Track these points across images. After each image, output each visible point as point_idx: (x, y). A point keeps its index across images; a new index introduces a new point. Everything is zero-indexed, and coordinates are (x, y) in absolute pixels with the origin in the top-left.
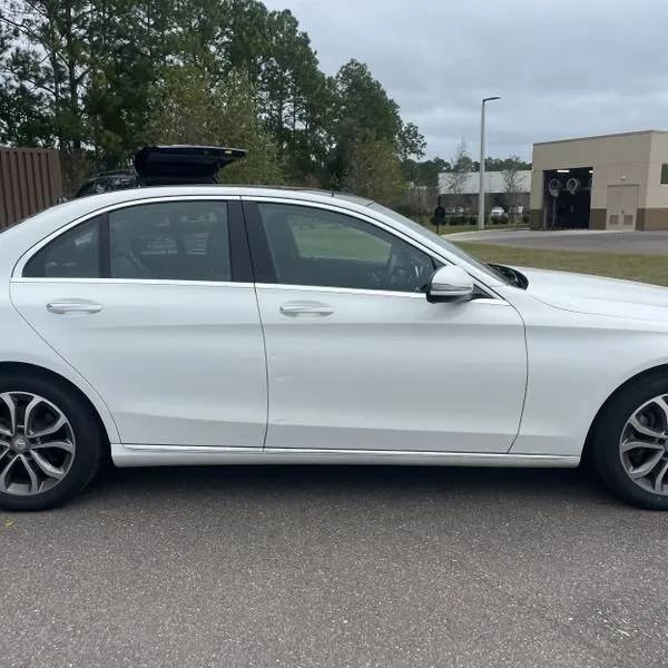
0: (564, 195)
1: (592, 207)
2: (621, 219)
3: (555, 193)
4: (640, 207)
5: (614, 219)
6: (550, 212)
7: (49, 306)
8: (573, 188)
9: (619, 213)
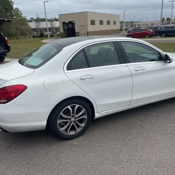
0: (68, 28)
1: (76, 31)
2: (83, 34)
3: (66, 28)
4: (87, 31)
5: (82, 34)
6: (65, 33)
7: (80, 78)
8: (70, 26)
9: (82, 33)
